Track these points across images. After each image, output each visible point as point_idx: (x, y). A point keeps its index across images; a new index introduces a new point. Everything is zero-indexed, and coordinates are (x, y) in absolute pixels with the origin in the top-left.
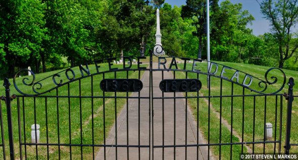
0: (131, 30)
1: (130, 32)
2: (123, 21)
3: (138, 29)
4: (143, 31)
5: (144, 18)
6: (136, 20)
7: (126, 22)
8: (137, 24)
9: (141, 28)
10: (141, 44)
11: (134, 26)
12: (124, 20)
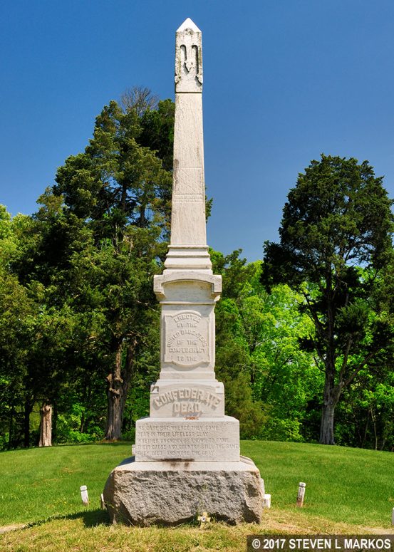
0: (71, 321)
1: (63, 327)
2: (40, 286)
3: (99, 315)
4: (119, 325)
5: (125, 275)
6: (94, 280)
7: (52, 288)
8: (97, 296)
9: (112, 316)
10: (110, 377)
11: (83, 304)
12: (47, 283)
